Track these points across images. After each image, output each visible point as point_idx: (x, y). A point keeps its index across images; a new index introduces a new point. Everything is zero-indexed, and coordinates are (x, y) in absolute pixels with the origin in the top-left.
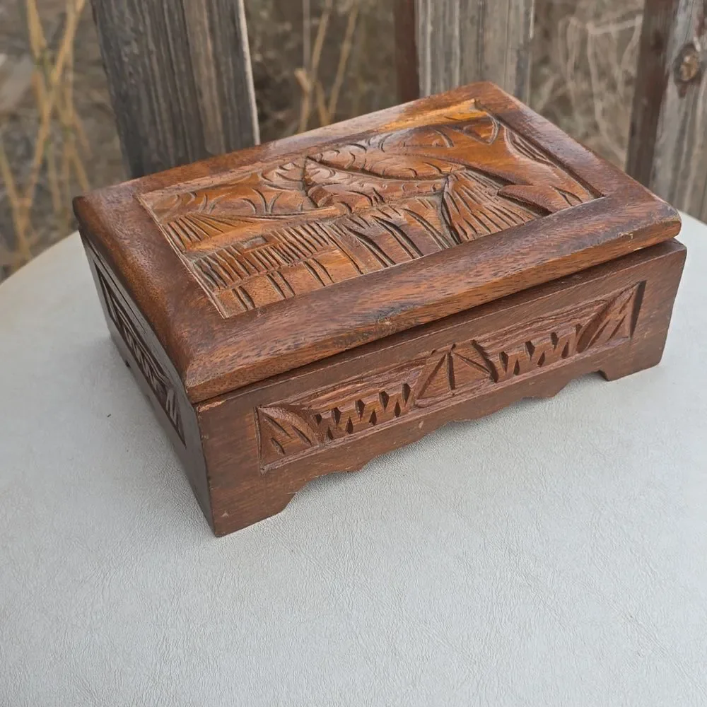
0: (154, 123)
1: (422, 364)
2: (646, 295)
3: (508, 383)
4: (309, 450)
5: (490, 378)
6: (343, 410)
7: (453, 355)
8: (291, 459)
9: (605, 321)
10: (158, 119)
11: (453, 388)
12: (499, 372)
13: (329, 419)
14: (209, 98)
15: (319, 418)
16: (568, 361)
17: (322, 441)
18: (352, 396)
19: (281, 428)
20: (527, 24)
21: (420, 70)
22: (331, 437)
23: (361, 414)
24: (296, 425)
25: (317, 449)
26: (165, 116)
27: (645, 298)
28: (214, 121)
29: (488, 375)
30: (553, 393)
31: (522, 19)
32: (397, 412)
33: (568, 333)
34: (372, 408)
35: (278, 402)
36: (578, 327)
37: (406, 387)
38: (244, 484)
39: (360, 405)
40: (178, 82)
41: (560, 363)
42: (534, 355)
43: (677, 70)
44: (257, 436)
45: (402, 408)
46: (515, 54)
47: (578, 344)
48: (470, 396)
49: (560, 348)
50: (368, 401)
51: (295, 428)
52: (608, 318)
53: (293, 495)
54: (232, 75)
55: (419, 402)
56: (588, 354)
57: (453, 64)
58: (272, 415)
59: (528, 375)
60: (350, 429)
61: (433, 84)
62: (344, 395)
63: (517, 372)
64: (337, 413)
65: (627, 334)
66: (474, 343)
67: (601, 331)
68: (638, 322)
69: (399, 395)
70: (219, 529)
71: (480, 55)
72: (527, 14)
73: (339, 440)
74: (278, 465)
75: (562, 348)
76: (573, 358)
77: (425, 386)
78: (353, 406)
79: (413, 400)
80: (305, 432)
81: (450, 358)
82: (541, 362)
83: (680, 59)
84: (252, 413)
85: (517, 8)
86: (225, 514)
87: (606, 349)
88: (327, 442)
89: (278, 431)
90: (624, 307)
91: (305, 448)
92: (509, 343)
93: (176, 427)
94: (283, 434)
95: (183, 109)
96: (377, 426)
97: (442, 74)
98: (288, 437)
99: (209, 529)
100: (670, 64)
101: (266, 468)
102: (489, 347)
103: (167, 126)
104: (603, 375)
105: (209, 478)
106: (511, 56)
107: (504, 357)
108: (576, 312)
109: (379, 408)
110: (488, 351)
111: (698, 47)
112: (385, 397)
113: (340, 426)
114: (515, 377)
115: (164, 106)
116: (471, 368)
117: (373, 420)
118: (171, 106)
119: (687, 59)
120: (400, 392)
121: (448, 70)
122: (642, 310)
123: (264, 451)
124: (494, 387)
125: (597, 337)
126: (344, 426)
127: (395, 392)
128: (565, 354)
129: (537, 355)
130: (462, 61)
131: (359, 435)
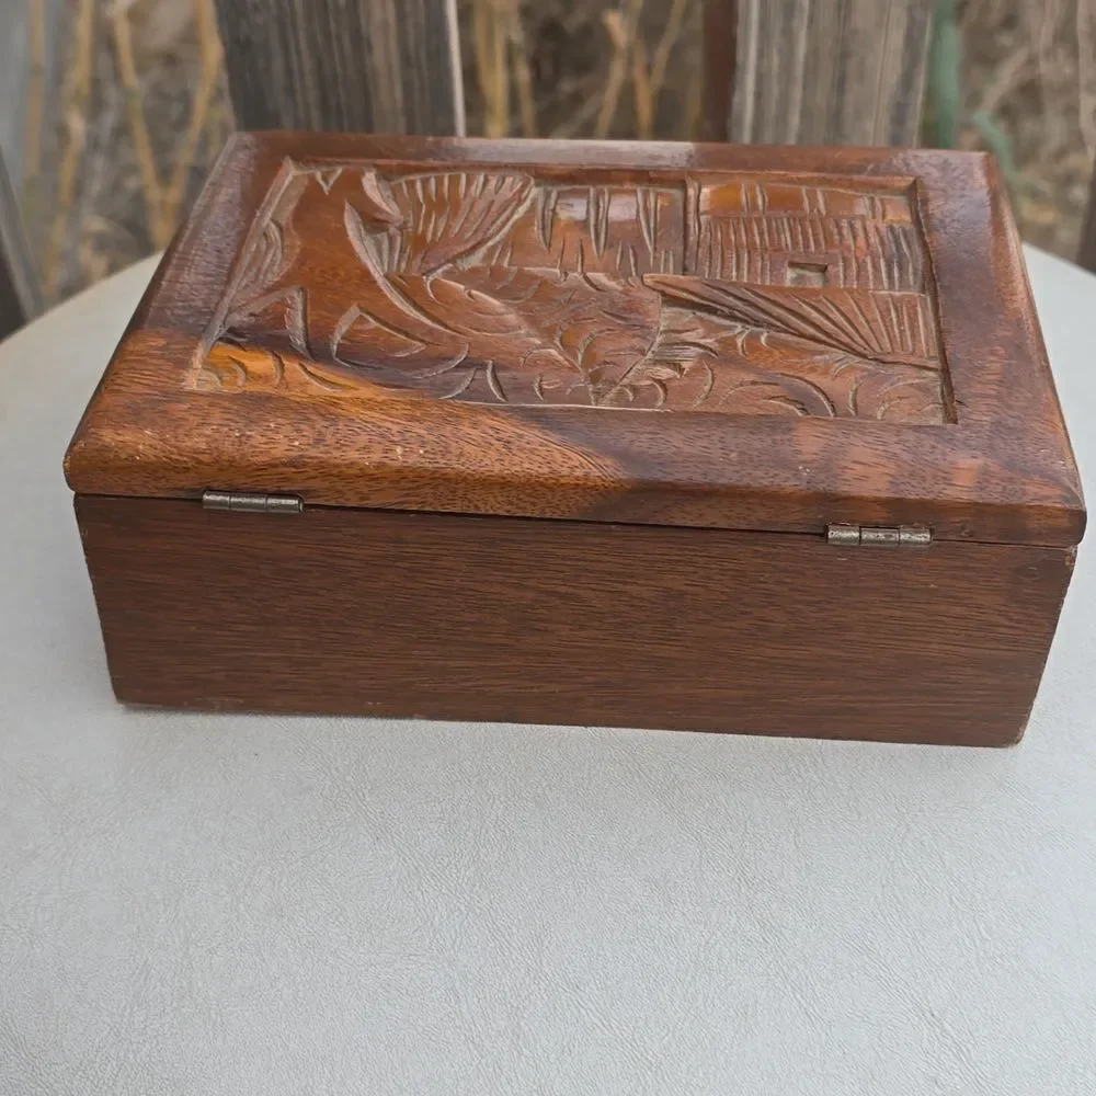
0: (290, 91)
10: (298, 86)
14: (384, 55)
21: (740, 30)
26: (310, 80)
28: (390, 94)
40: (333, 26)
54: (422, 20)
57: (795, 24)
61: (761, 54)
71: (843, 11)
95: (339, 68)
97: (777, 40)
103: (313, 96)
115: (308, 64)
118: (319, 65)
121: (788, 33)
130: (812, 20)
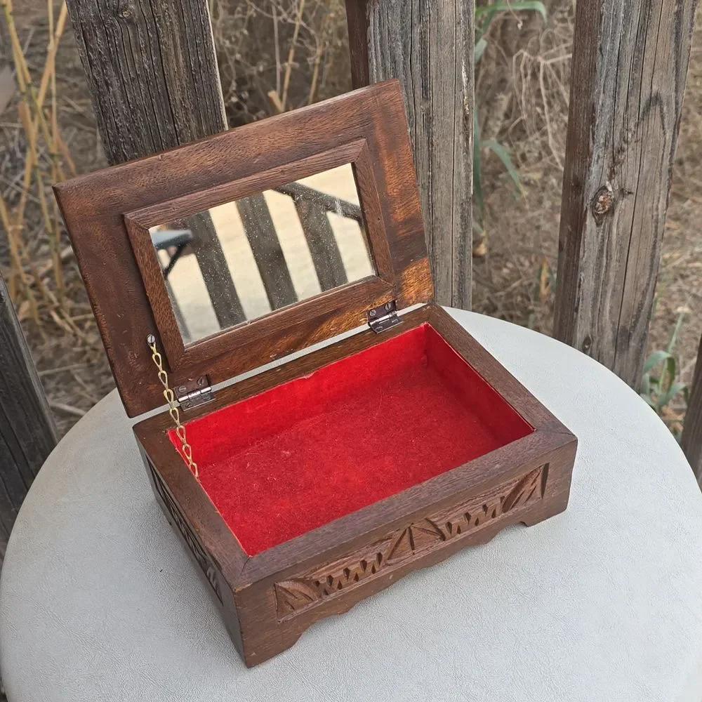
1: (390, 538)
2: (550, 471)
3: (453, 540)
4: (310, 605)
5: (440, 538)
6: (334, 576)
7: (412, 528)
8: (298, 612)
9: (521, 492)
11: (413, 549)
12: (446, 535)
13: (325, 583)
15: (318, 583)
16: (496, 519)
17: (320, 597)
18: (340, 567)
19: (292, 595)
20: (468, 185)
22: (327, 594)
23: (348, 577)
24: (302, 591)
25: (316, 604)
27: (549, 473)
29: (438, 537)
30: (487, 541)
31: (464, 181)
32: (374, 571)
33: (495, 502)
34: (355, 573)
35: (290, 578)
36: (502, 498)
37: (379, 555)
38: (266, 633)
39: (347, 571)
41: (491, 521)
42: (471, 521)
43: (594, 207)
44: (275, 602)
45: (377, 569)
46: (459, 207)
47: (503, 507)
48: (426, 553)
49: (490, 513)
50: (352, 568)
51: (301, 593)
52: (523, 490)
53: (301, 635)
55: (389, 562)
56: (510, 513)
58: (285, 587)
59: (468, 533)
60: (340, 586)
62: (334, 567)
63: (459, 531)
64: (330, 579)
65: (540, 496)
66: (427, 519)
67: (519, 498)
68: (546, 488)
69: (374, 561)
70: (250, 663)
72: (467, 177)
73: (332, 595)
74: (290, 617)
75: (491, 513)
76: (500, 517)
77: (393, 551)
78: (341, 572)
79: (385, 561)
80: (308, 594)
81: (410, 531)
82: (477, 523)
83: (595, 199)
84: (272, 589)
85: (459, 174)
86: (254, 654)
87: (525, 507)
88: (324, 597)
89: (289, 597)
90: (535, 481)
91: (307, 604)
92: (452, 516)
93: (216, 591)
94: (293, 598)
96: (360, 582)
98: (296, 600)
99: (243, 665)
100: (587, 204)
101: (281, 620)
102: (437, 521)
104: (524, 524)
105: (242, 633)
106: (457, 208)
107: (449, 525)
108: (500, 489)
109: (360, 571)
110: (438, 523)
111: (610, 189)
112: (364, 564)
113: (334, 587)
114: (459, 535)
116: (425, 535)
117: (357, 578)
119: (601, 198)
120: (375, 558)
122: (548, 480)
123: (280, 610)
124: (443, 544)
125: (516, 502)
126: (335, 586)
127: (371, 559)
128: (494, 515)
129: (473, 520)
131: (346, 590)
